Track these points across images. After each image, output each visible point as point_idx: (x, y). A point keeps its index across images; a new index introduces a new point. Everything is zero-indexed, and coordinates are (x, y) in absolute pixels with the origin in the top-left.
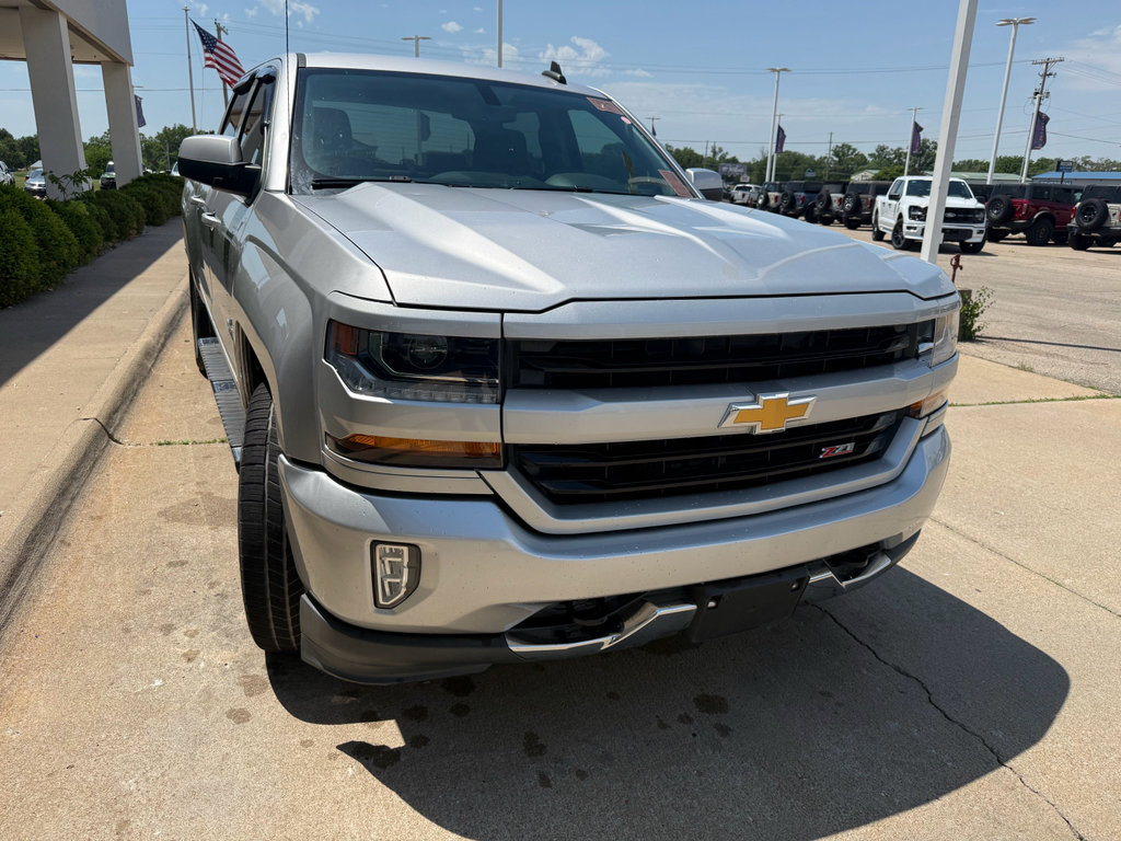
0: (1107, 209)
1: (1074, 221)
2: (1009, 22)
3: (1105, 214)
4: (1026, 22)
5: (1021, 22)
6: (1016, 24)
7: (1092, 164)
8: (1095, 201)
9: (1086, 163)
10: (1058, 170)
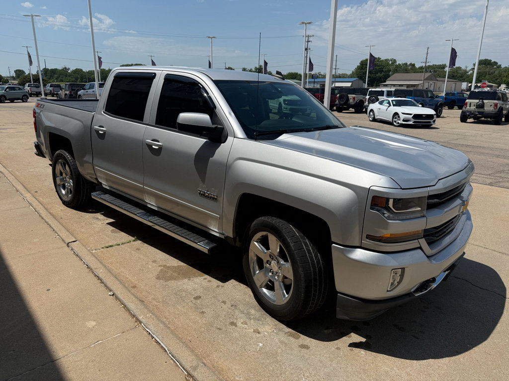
0: (348, 97)
1: (337, 101)
2: (303, 23)
3: (348, 99)
4: (309, 23)
5: (307, 23)
6: (306, 24)
7: (322, 75)
8: (344, 94)
9: (320, 75)
10: (312, 78)
